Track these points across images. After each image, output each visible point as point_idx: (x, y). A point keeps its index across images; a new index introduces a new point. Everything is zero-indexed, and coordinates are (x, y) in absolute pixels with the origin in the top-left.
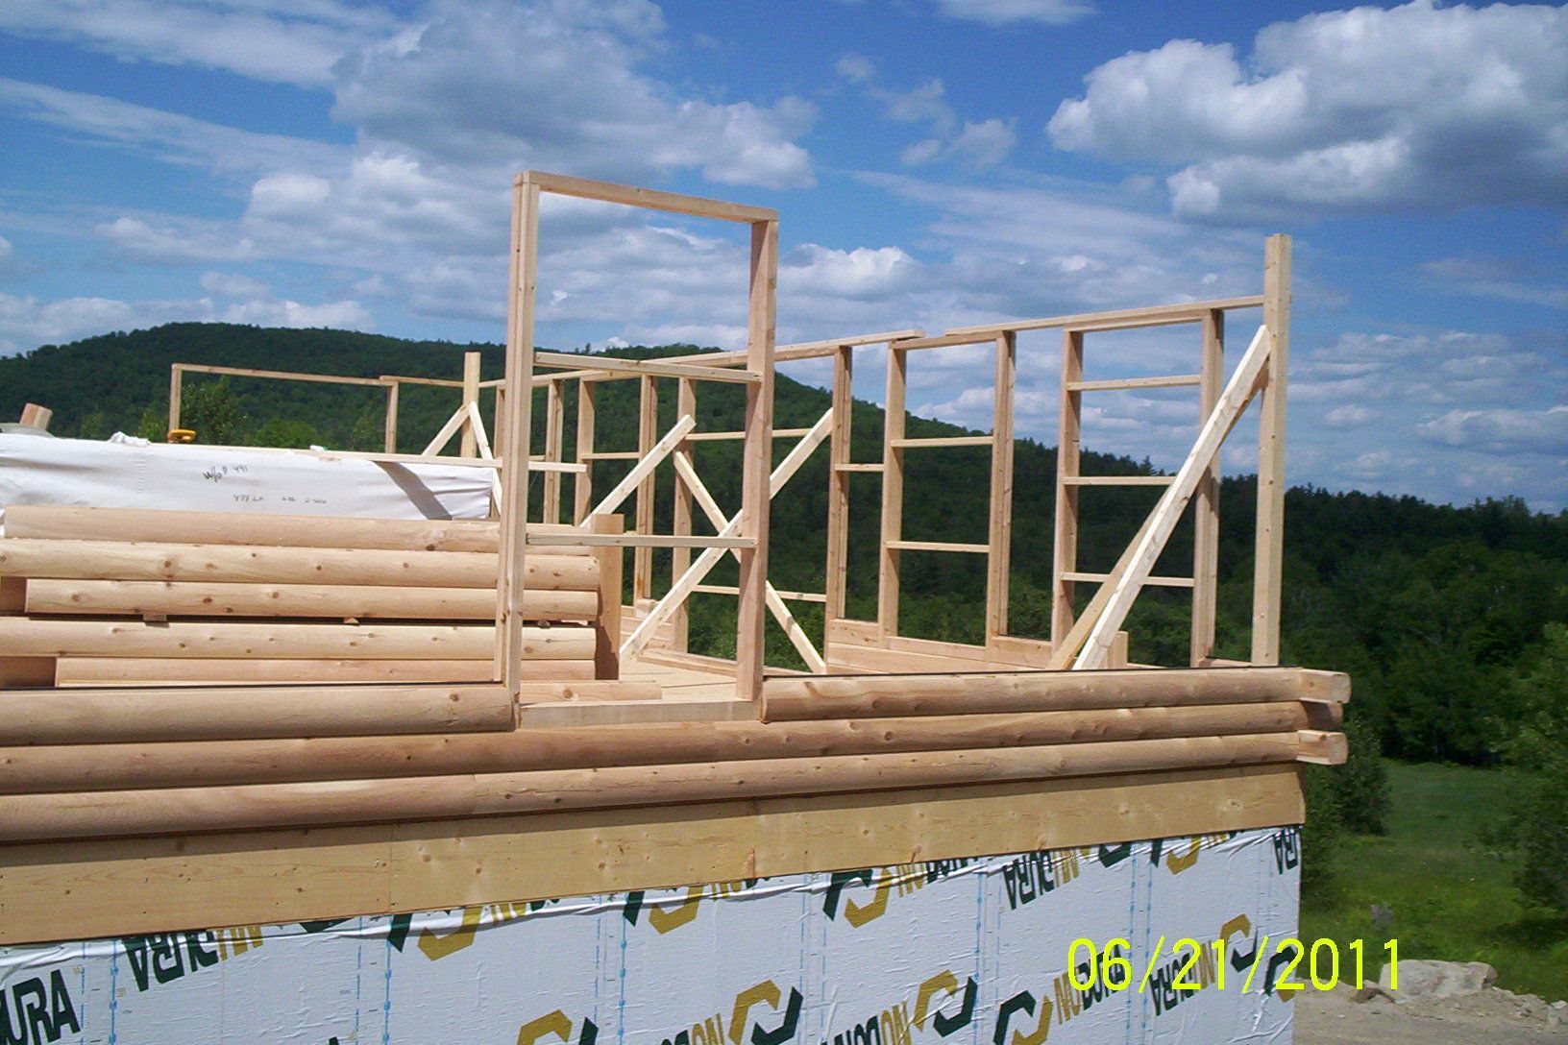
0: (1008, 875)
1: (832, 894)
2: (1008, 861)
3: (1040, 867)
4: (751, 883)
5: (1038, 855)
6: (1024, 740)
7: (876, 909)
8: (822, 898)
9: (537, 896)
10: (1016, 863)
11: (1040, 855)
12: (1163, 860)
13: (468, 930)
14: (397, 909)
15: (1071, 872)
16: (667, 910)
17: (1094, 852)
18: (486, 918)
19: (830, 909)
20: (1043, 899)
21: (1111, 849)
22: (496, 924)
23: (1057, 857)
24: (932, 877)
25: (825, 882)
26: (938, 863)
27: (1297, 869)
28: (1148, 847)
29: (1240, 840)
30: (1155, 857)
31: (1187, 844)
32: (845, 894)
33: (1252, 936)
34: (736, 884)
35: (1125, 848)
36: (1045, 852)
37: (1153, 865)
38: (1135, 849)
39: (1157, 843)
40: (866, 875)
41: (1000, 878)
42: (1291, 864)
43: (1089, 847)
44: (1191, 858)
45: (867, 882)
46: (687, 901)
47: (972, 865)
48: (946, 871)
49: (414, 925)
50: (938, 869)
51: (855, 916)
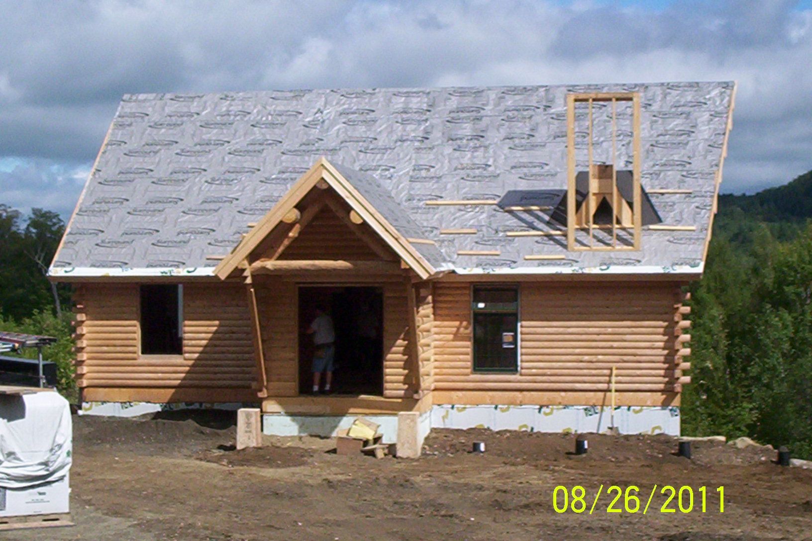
0: (586, 410)
1: (540, 410)
2: (585, 407)
3: (594, 409)
4: (521, 406)
5: (593, 406)
6: (585, 382)
7: (551, 413)
8: (537, 411)
9: (477, 404)
10: (587, 408)
12: (631, 410)
13: (465, 408)
14: (453, 404)
15: (603, 411)
16: (503, 409)
18: (468, 406)
19: (540, 412)
20: (595, 416)
21: (615, 407)
22: (470, 408)
23: (599, 407)
25: (538, 407)
26: (566, 405)
27: (678, 417)
28: (626, 408)
30: (629, 409)
31: (639, 408)
32: (543, 410)
34: (518, 406)
35: (619, 407)
36: (596, 406)
37: (628, 412)
38: (622, 408)
39: (629, 407)
40: (547, 406)
41: (583, 411)
42: (676, 415)
43: (608, 406)
44: (641, 411)
45: (548, 408)
46: (507, 408)
47: (575, 407)
48: (568, 407)
49: (455, 406)
50: (566, 407)
51: (546, 414)
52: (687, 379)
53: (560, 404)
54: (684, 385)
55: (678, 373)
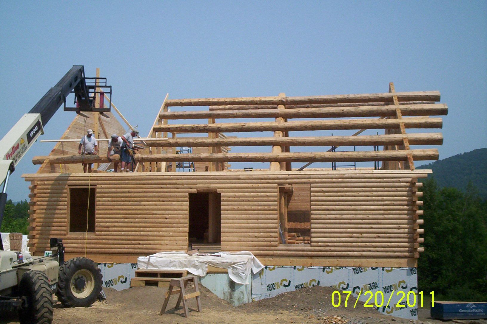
0: (354, 270)
2: (354, 268)
3: (360, 269)
4: (311, 267)
5: (359, 267)
6: (354, 251)
7: (331, 272)
8: (322, 270)
9: (282, 265)
10: (355, 268)
11: (360, 267)
12: (385, 270)
13: (274, 268)
14: (267, 265)
15: (366, 270)
16: (300, 269)
17: (370, 268)
18: (276, 267)
19: (324, 271)
20: (360, 274)
21: (374, 268)
22: (277, 268)
23: (363, 268)
24: (340, 269)
26: (341, 267)
27: (416, 275)
29: (401, 269)
30: (383, 270)
31: (390, 268)
32: (326, 270)
33: (406, 284)
34: (309, 267)
35: (376, 268)
36: (361, 267)
37: (383, 271)
38: (378, 268)
39: (383, 268)
40: (329, 267)
41: (352, 270)
43: (369, 267)
44: (391, 270)
45: (329, 268)
46: (302, 268)
47: (347, 268)
48: (342, 268)
49: (268, 267)
50: (341, 268)
51: (328, 272)
52: (422, 249)
53: (337, 265)
54: (421, 253)
55: (416, 245)
